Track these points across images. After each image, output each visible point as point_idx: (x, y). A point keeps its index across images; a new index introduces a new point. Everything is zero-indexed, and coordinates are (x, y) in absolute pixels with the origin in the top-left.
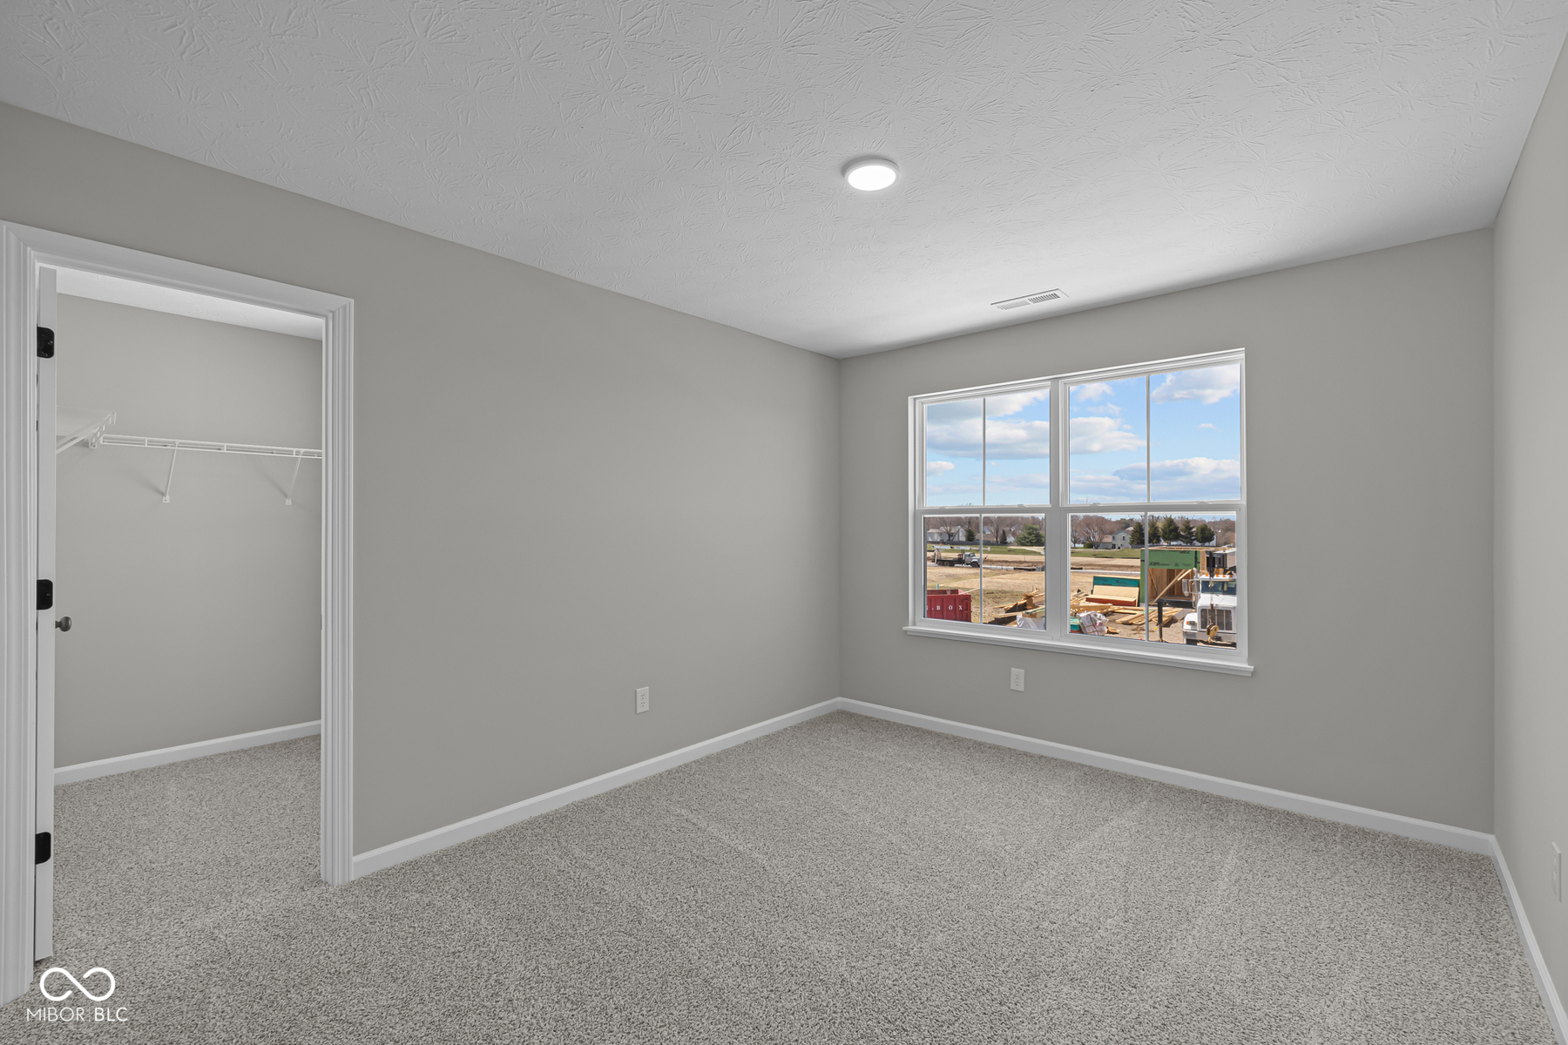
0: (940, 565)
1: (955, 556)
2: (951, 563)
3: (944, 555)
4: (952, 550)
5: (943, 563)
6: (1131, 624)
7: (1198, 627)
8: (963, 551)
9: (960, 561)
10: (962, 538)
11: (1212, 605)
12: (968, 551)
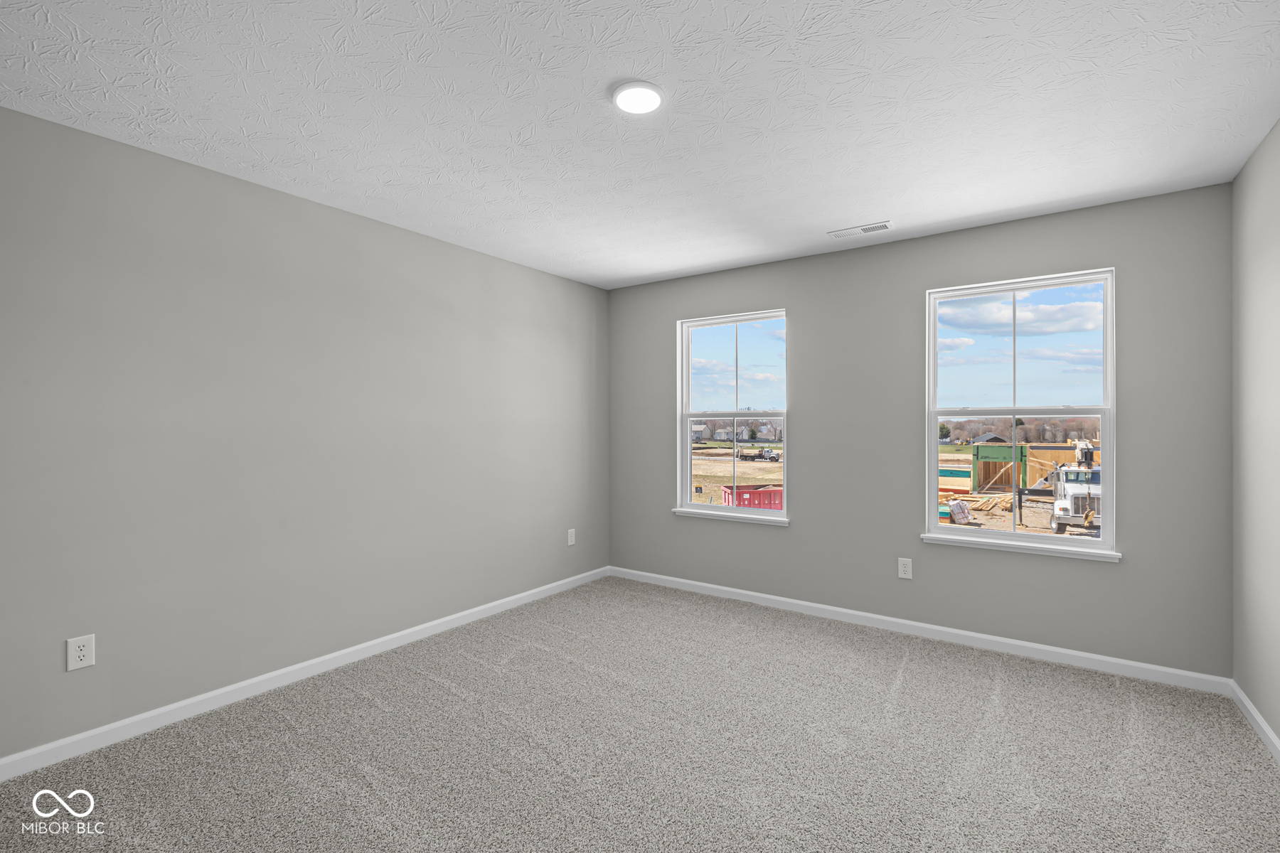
0: (743, 459)
1: (756, 452)
2: (753, 458)
3: (746, 452)
4: (753, 447)
5: (745, 458)
6: (981, 510)
7: (1071, 513)
8: (763, 448)
9: (760, 456)
10: (746, 436)
11: (1089, 494)
12: (767, 448)
